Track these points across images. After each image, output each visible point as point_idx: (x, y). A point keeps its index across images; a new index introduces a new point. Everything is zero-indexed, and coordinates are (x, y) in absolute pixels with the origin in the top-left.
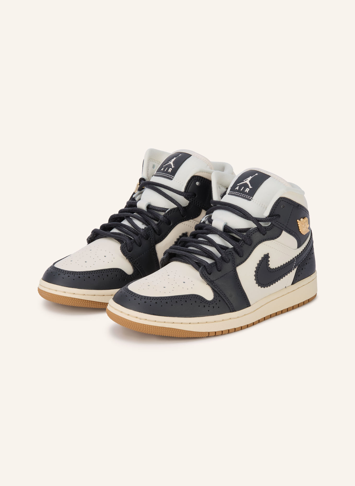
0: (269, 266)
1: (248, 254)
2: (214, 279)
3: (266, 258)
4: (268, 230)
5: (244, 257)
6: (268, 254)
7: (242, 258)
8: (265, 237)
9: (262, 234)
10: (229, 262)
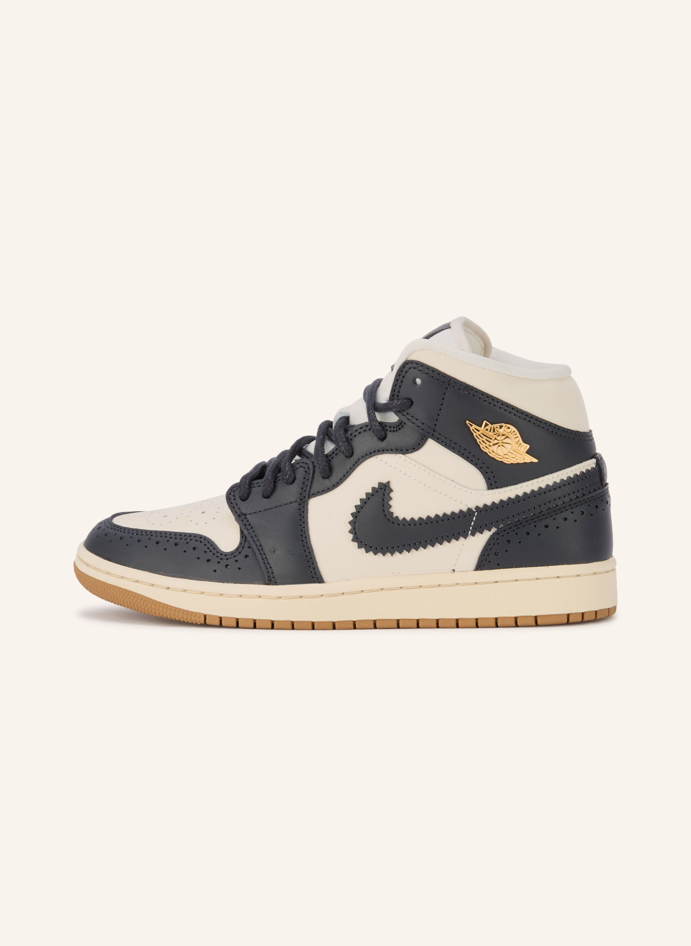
0: (391, 510)
1: (342, 475)
2: (248, 512)
3: (383, 492)
4: (391, 431)
5: (331, 478)
6: (389, 482)
7: (327, 480)
8: (383, 445)
9: (376, 438)
10: (292, 483)
